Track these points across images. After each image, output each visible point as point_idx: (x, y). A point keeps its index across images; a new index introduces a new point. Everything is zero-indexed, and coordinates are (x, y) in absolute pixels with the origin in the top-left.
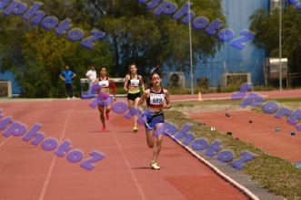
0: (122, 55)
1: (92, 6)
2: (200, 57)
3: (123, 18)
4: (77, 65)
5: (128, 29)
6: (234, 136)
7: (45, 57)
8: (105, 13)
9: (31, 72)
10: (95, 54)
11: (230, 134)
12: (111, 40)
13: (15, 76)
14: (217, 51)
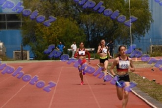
0: (91, 35)
1: (74, 8)
2: (136, 37)
3: (92, 14)
4: (65, 41)
5: (95, 20)
6: (157, 82)
7: (48, 37)
8: (81, 11)
9: (40, 45)
10: (76, 35)
11: (154, 80)
12: (85, 27)
13: (31, 48)
14: (146, 33)
